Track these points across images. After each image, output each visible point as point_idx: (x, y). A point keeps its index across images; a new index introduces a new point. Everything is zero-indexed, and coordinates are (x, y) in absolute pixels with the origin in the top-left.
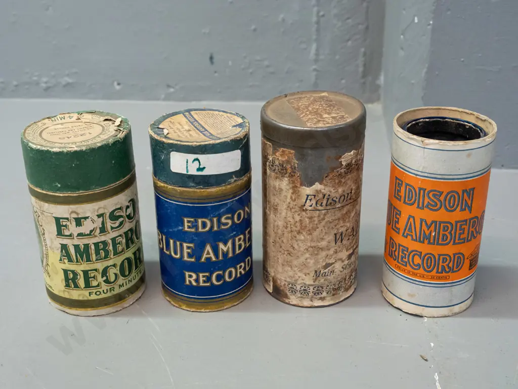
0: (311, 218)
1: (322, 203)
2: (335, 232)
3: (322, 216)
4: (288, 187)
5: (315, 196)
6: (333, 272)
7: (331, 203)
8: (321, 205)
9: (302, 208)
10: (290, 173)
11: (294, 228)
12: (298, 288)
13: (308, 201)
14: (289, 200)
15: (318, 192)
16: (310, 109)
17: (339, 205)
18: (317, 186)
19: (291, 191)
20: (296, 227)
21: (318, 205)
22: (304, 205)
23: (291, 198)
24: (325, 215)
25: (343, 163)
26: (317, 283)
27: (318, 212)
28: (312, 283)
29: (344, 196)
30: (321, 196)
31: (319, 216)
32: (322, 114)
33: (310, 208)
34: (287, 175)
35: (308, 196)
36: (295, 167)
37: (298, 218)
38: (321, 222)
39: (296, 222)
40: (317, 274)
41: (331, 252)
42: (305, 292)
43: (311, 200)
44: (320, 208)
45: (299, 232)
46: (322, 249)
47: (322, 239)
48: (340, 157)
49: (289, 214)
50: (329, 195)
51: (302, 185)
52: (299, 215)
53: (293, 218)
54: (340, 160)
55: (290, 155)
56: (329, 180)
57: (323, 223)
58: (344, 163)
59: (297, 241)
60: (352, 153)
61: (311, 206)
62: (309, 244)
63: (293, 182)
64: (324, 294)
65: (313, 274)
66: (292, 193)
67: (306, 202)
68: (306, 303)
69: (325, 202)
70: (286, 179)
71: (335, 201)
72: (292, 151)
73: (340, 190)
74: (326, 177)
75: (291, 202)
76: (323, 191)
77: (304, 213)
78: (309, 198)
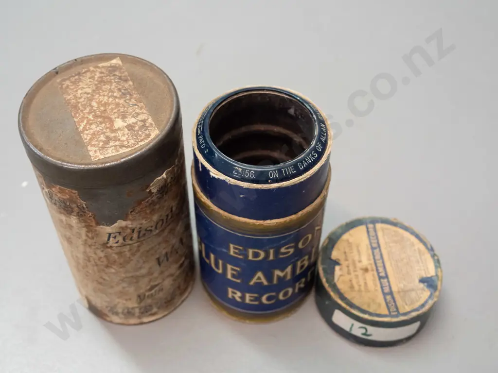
0: (120, 254)
1: (132, 238)
2: (157, 256)
3: (135, 249)
4: (79, 225)
5: (120, 233)
6: (161, 290)
7: (145, 234)
8: (131, 239)
9: (105, 245)
10: (78, 212)
11: (99, 263)
12: (120, 311)
13: (111, 239)
14: (84, 237)
15: (124, 229)
16: (94, 104)
17: (157, 231)
18: (121, 223)
19: (84, 230)
20: (102, 262)
21: (126, 241)
22: (108, 243)
23: (87, 236)
24: (139, 246)
25: (152, 191)
26: (143, 304)
27: (128, 247)
28: (136, 305)
29: (163, 220)
30: (129, 231)
31: (130, 250)
32: (113, 117)
33: (116, 245)
34: (75, 214)
35: (110, 235)
36: (83, 208)
37: (102, 255)
38: (135, 255)
39: (101, 258)
40: (141, 298)
41: (156, 274)
42: (129, 313)
43: (115, 237)
44: (130, 242)
45: (107, 266)
46: (143, 276)
47: (141, 268)
48: (148, 186)
49: (88, 250)
50: (140, 228)
51: (98, 224)
52: (102, 251)
53: (95, 253)
54: (148, 191)
55: (73, 195)
56: (137, 213)
57: (138, 254)
58: (154, 191)
59: (106, 274)
60: (164, 175)
61: (117, 243)
62: (123, 275)
63: (85, 221)
64: (155, 310)
65: (135, 298)
66: (88, 232)
67: (109, 239)
68: (133, 321)
69: (135, 235)
70: (75, 217)
71: (151, 231)
72: (74, 191)
73: (155, 218)
74: (132, 212)
75: (89, 240)
76: (130, 226)
77: (109, 250)
78: (112, 235)
